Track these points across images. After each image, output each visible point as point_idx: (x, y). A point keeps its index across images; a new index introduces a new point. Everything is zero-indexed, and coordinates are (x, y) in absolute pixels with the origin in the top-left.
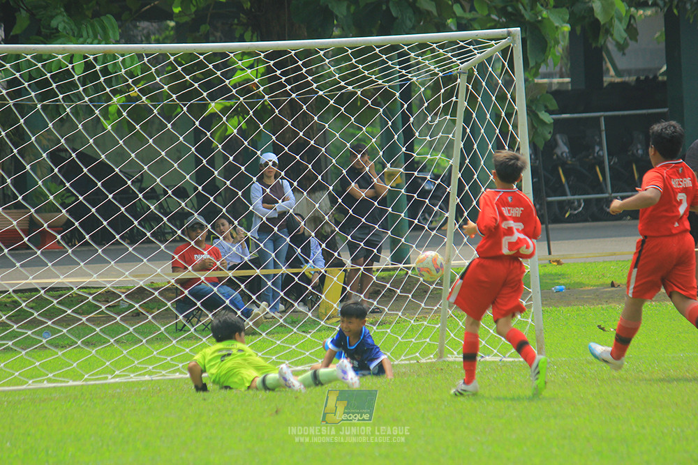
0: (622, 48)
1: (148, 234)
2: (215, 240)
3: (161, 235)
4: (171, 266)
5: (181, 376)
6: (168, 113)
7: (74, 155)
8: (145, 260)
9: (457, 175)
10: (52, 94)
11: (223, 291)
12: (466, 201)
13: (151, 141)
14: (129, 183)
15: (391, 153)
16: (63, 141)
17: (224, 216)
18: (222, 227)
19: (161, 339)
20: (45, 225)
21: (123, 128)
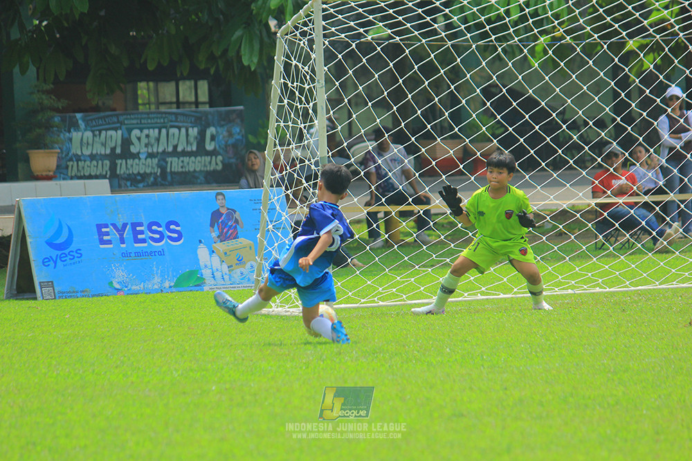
1: (571, 162)
2: (631, 167)
3: (582, 163)
4: (591, 191)
5: (601, 290)
6: (590, 50)
7: (504, 90)
8: (568, 185)
11: (638, 213)
13: (574, 76)
14: (554, 115)
16: (494, 77)
17: (640, 144)
18: (639, 154)
19: (583, 257)
20: (479, 154)
21: (549, 65)
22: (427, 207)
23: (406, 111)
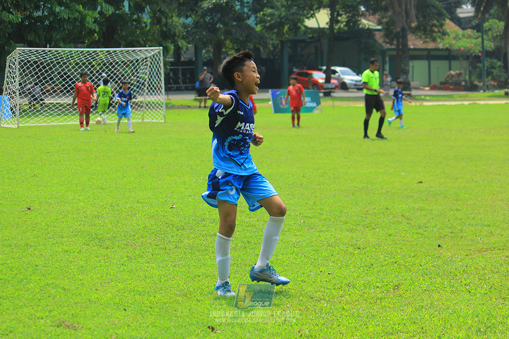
0: (185, 53)
6: (84, 64)
7: (62, 73)
9: (148, 80)
10: (58, 59)
12: (149, 86)
15: (132, 75)
16: (60, 70)
20: (56, 88)
21: (73, 67)
22: (43, 102)
23: (38, 77)
